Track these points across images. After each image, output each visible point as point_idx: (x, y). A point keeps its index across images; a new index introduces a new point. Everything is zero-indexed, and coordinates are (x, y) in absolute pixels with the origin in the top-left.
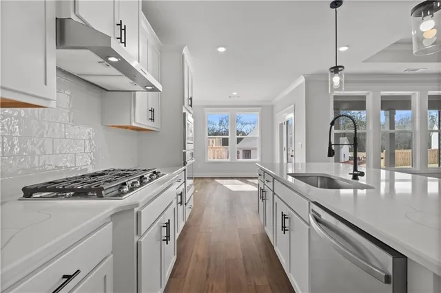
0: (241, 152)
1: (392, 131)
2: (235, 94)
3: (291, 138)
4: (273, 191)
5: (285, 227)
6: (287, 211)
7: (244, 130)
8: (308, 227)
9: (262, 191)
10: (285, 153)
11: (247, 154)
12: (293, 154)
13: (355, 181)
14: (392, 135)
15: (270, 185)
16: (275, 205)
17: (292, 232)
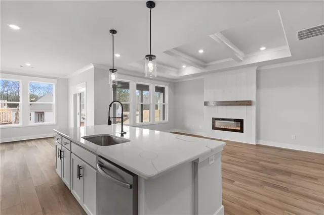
0: (33, 114)
1: (142, 103)
2: (28, 65)
3: (83, 105)
4: (71, 150)
5: (80, 174)
6: (81, 163)
7: (36, 93)
8: (96, 171)
9: (60, 151)
10: (78, 116)
11: (40, 115)
12: (85, 117)
13: (122, 137)
14: (142, 105)
15: (68, 146)
16: (71, 161)
17: (85, 177)
